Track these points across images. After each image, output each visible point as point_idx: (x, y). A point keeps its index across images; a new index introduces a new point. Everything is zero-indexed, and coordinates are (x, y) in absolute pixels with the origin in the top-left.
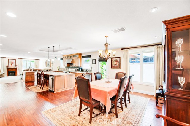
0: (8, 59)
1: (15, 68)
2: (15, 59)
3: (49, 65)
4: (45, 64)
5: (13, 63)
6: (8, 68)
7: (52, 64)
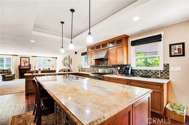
0: (21, 57)
1: (29, 68)
2: (29, 58)
3: (67, 63)
4: (63, 62)
5: (26, 62)
6: (21, 68)
7: (70, 63)
